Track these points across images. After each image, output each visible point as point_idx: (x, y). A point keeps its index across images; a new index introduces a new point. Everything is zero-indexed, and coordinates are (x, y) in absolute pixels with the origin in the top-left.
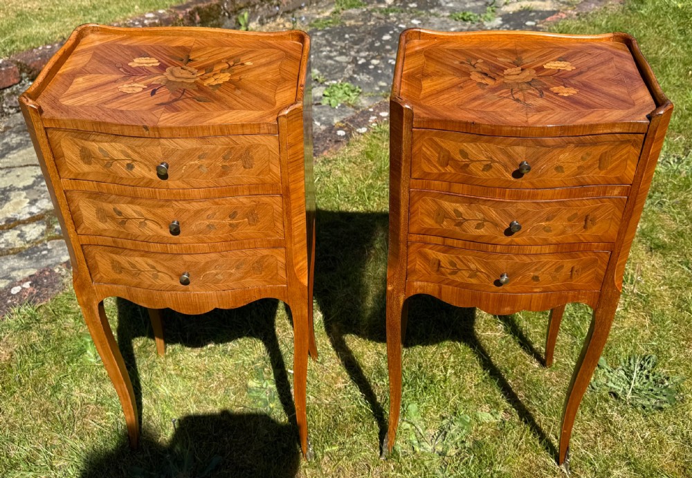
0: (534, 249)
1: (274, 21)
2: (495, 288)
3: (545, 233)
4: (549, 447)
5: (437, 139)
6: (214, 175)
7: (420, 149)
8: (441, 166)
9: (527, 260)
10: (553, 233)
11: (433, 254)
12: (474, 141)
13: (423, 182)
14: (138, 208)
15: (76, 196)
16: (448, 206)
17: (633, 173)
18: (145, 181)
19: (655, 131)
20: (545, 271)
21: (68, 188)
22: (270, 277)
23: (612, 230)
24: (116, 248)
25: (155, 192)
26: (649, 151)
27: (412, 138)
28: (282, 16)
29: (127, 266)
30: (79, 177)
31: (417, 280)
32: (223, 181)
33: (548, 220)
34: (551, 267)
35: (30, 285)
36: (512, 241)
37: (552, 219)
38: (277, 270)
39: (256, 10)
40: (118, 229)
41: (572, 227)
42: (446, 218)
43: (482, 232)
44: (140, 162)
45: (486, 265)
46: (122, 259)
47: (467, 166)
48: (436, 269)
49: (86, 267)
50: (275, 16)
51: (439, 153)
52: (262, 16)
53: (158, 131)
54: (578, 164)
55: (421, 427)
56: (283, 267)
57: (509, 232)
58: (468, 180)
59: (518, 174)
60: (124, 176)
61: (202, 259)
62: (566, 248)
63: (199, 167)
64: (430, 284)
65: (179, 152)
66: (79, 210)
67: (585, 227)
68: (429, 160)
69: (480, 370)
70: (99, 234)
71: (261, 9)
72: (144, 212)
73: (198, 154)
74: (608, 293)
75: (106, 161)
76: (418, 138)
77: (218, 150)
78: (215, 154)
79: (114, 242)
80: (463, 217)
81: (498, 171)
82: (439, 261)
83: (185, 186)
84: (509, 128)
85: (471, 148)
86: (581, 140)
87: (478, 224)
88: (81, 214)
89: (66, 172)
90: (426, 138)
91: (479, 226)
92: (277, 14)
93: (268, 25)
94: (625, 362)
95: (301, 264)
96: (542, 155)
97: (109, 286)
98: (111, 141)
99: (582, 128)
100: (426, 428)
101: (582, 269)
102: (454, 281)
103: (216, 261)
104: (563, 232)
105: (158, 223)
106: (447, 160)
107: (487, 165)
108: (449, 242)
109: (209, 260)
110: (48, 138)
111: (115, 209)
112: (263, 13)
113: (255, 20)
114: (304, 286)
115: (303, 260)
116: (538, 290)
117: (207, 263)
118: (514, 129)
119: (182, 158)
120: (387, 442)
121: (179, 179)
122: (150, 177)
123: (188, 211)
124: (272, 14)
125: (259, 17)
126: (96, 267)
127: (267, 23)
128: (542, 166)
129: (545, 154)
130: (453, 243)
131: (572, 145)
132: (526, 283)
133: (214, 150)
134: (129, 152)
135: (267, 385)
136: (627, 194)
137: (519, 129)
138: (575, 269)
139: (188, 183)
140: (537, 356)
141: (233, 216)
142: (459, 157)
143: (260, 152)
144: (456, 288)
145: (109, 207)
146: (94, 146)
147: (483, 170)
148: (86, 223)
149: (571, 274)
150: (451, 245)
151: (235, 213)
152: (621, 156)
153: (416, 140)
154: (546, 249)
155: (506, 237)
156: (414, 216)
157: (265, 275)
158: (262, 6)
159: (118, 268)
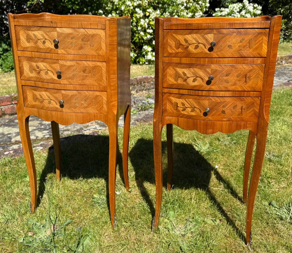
0: (222, 94)
1: (142, 92)
2: (204, 117)
3: (226, 84)
4: (241, 235)
5: (174, 35)
6: (77, 48)
7: (167, 41)
8: (176, 49)
9: (218, 100)
10: (230, 84)
11: (174, 99)
12: (190, 33)
13: (169, 59)
14: (45, 64)
15: (22, 59)
16: (180, 71)
17: (266, 51)
18: (49, 49)
19: (274, 27)
20: (228, 107)
21: (20, 55)
22: (100, 108)
23: (260, 84)
24: (35, 88)
25: (53, 55)
26: (272, 38)
27: (163, 35)
28: (145, 90)
29: (39, 97)
30: (25, 50)
31: (167, 116)
32: (81, 52)
33: (227, 75)
34: (230, 105)
35: (13, 152)
36: (210, 88)
37: (229, 75)
38: (103, 105)
39: (135, 87)
40: (37, 76)
41: (239, 81)
42: (179, 77)
43: (196, 83)
44: (48, 40)
45: (199, 103)
46: (37, 93)
47: (188, 47)
48: (176, 108)
49: (22, 98)
50: (143, 90)
51: (175, 42)
52: (137, 89)
53: (56, 24)
54: (239, 45)
55: (175, 223)
56: (106, 103)
57: (209, 83)
58: (188, 55)
59: (211, 49)
60: (42, 47)
61: (70, 93)
62: (237, 94)
63: (71, 43)
64: (173, 117)
65: (64, 35)
66: (23, 67)
67: (246, 81)
68: (171, 47)
69: (208, 201)
70: (29, 79)
71: (137, 87)
72: (48, 66)
73: (71, 36)
74: (261, 123)
75: (35, 41)
76: (166, 34)
77: (79, 35)
78: (78, 37)
79: (35, 83)
80: (187, 76)
81: (202, 48)
82: (177, 103)
83: (65, 53)
84: (205, 25)
85: (189, 37)
86: (239, 31)
87: (194, 79)
88: (23, 69)
89: (20, 47)
90: (170, 34)
91: (194, 81)
92: (144, 89)
93: (139, 93)
94: (286, 205)
95: (114, 103)
96: (221, 39)
97: (31, 109)
98: (38, 30)
99: (239, 24)
100: (177, 224)
101: (247, 108)
102: (184, 115)
103: (76, 95)
104: (235, 84)
105: (53, 72)
106: (179, 45)
107: (197, 45)
108: (181, 91)
109: (73, 94)
110: (15, 30)
111: (37, 65)
112: (138, 88)
113: (134, 90)
114: (114, 114)
115: (115, 101)
116: (225, 119)
117: (72, 96)
118: (207, 24)
119: (65, 38)
120: (154, 222)
121: (62, 49)
122: (51, 47)
123: (65, 66)
124: (141, 89)
125: (136, 90)
126: (27, 98)
127: (139, 92)
128: (222, 45)
129: (222, 38)
130: (183, 92)
131: (235, 34)
132: (219, 115)
133: (78, 35)
134: (45, 35)
135: (102, 197)
136: (264, 63)
137: (210, 24)
138: (243, 108)
139: (66, 51)
140: (240, 199)
141: (84, 71)
142: (183, 43)
143: (97, 39)
144: (185, 119)
145: (34, 64)
146: (31, 33)
147: (195, 49)
148: (25, 74)
149: (242, 111)
150: (182, 93)
151: (85, 70)
152: (259, 41)
153: (165, 36)
154: (227, 94)
155: (207, 86)
156: (165, 78)
157: (97, 107)
158: (138, 85)
159: (35, 98)
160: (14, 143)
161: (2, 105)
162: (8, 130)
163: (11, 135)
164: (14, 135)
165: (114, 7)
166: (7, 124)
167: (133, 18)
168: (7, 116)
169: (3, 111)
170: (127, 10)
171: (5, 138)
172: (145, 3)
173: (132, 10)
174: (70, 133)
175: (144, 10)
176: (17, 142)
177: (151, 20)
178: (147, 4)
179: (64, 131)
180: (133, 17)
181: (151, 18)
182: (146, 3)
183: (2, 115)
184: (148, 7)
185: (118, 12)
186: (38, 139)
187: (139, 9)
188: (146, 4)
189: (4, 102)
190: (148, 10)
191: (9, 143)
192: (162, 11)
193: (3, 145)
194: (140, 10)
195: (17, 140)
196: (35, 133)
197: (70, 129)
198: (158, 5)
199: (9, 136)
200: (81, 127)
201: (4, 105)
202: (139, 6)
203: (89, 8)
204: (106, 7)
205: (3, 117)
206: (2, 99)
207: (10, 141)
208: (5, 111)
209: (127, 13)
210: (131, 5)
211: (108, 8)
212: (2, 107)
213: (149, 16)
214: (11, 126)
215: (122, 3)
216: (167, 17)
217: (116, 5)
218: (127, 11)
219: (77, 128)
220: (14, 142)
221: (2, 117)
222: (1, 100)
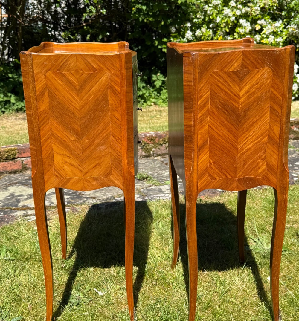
160: (20, 209)
161: (24, 156)
162: (21, 190)
163: (21, 198)
164: (26, 197)
165: (206, 19)
166: (24, 183)
167: (235, 34)
168: (29, 171)
169: (25, 164)
170: (224, 22)
171: (14, 200)
172: (255, 10)
173: (233, 21)
174: (95, 202)
175: (254, 22)
176: (24, 208)
177: (265, 36)
178: (258, 12)
179: (88, 199)
180: (235, 32)
181: (264, 34)
182: (257, 10)
183: (23, 169)
184: (260, 16)
185: (211, 26)
186: (51, 207)
187: (245, 20)
188: (256, 12)
189: (26, 152)
190: (259, 22)
191: (14, 208)
192: (286, 21)
193: (6, 210)
194: (247, 21)
195: (26, 204)
196: (52, 197)
197: (98, 197)
198: (280, 13)
199: (19, 198)
200: (113, 195)
201: (26, 156)
202: (246, 16)
203: (169, 21)
204: (193, 19)
205: (24, 173)
206: (24, 147)
207: (16, 206)
208: (26, 164)
209: (225, 27)
210: (231, 14)
211: (197, 21)
212: (23, 159)
213: (261, 30)
214: (27, 185)
215: (217, 12)
216: (293, 31)
217: (209, 16)
218: (224, 24)
219: (108, 197)
220: (20, 207)
221: (22, 172)
222: (23, 149)
